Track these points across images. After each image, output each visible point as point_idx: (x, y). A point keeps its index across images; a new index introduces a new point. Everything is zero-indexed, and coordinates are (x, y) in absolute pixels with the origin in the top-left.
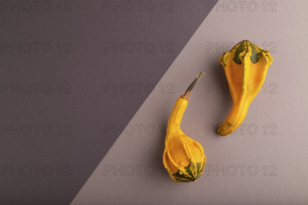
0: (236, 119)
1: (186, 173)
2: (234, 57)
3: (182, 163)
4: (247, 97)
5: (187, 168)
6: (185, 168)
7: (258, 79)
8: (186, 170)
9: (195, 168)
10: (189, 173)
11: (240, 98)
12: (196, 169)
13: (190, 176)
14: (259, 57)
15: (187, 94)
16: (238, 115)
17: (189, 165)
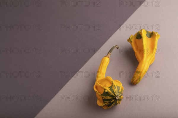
0: (142, 68)
1: (110, 91)
2: (136, 37)
3: (107, 85)
4: (147, 56)
5: (111, 88)
6: (109, 87)
7: (152, 47)
8: (109, 89)
9: (116, 88)
10: (112, 91)
11: (142, 57)
12: (117, 90)
13: (113, 94)
14: (151, 35)
15: (109, 55)
16: (143, 65)
17: (112, 86)
